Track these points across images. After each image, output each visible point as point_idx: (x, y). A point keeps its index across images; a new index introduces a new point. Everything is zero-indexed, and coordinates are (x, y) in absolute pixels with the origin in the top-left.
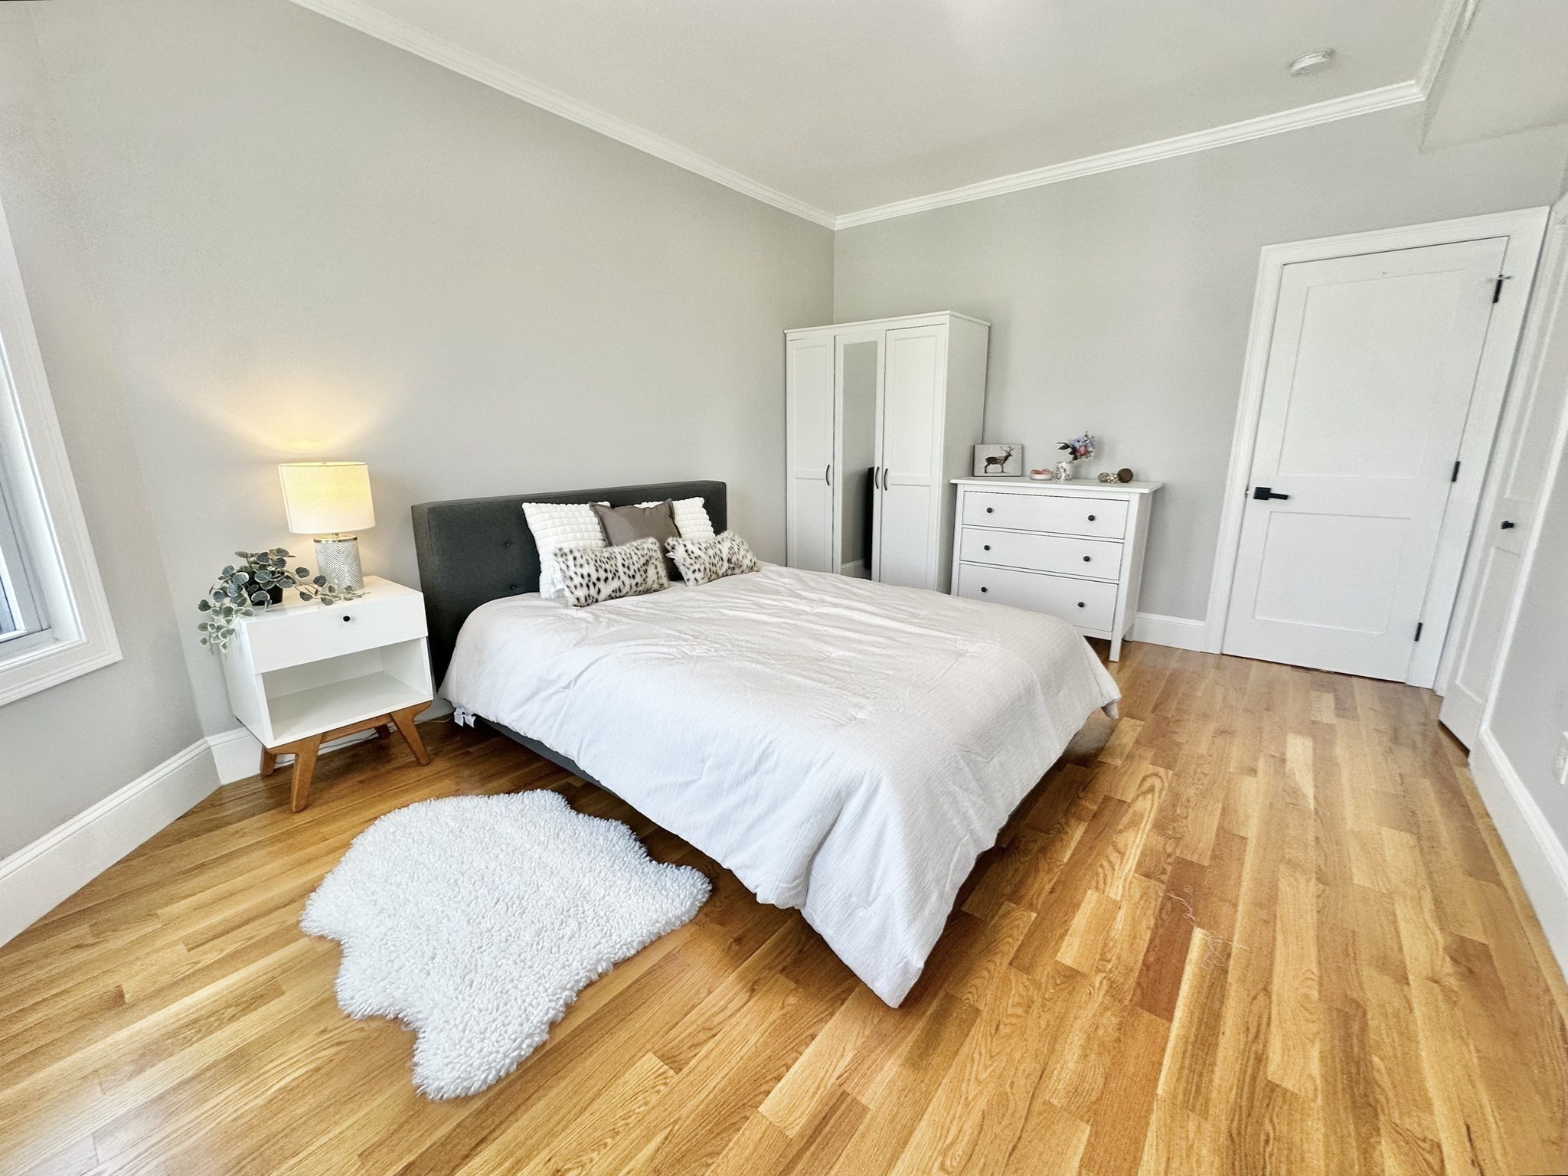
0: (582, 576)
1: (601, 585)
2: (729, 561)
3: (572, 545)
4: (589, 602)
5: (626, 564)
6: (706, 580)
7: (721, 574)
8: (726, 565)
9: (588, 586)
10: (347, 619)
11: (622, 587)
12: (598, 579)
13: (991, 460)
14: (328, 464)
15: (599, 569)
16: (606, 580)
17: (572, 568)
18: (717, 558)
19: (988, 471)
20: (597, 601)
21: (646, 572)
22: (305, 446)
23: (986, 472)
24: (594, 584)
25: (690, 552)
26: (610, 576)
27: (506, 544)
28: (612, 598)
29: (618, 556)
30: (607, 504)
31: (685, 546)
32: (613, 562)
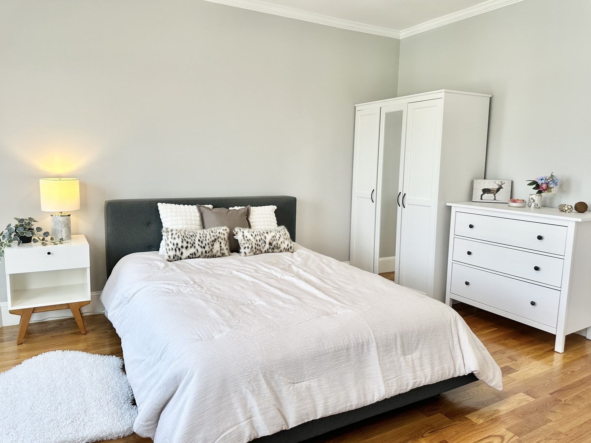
0: (174, 244)
1: (184, 250)
2: (270, 244)
3: (174, 228)
4: (175, 258)
5: (201, 240)
6: (252, 253)
7: (263, 251)
8: (267, 246)
9: (176, 250)
10: (49, 253)
11: (196, 253)
12: (182, 247)
13: (486, 191)
14: (62, 179)
15: (184, 241)
16: (187, 247)
17: (170, 239)
18: (261, 242)
19: (483, 198)
20: (181, 259)
21: (213, 245)
22: (59, 171)
23: (481, 199)
24: (179, 249)
25: (245, 237)
26: (189, 245)
27: (148, 224)
28: (190, 258)
29: (198, 236)
30: (210, 206)
31: (243, 232)
32: (193, 238)
